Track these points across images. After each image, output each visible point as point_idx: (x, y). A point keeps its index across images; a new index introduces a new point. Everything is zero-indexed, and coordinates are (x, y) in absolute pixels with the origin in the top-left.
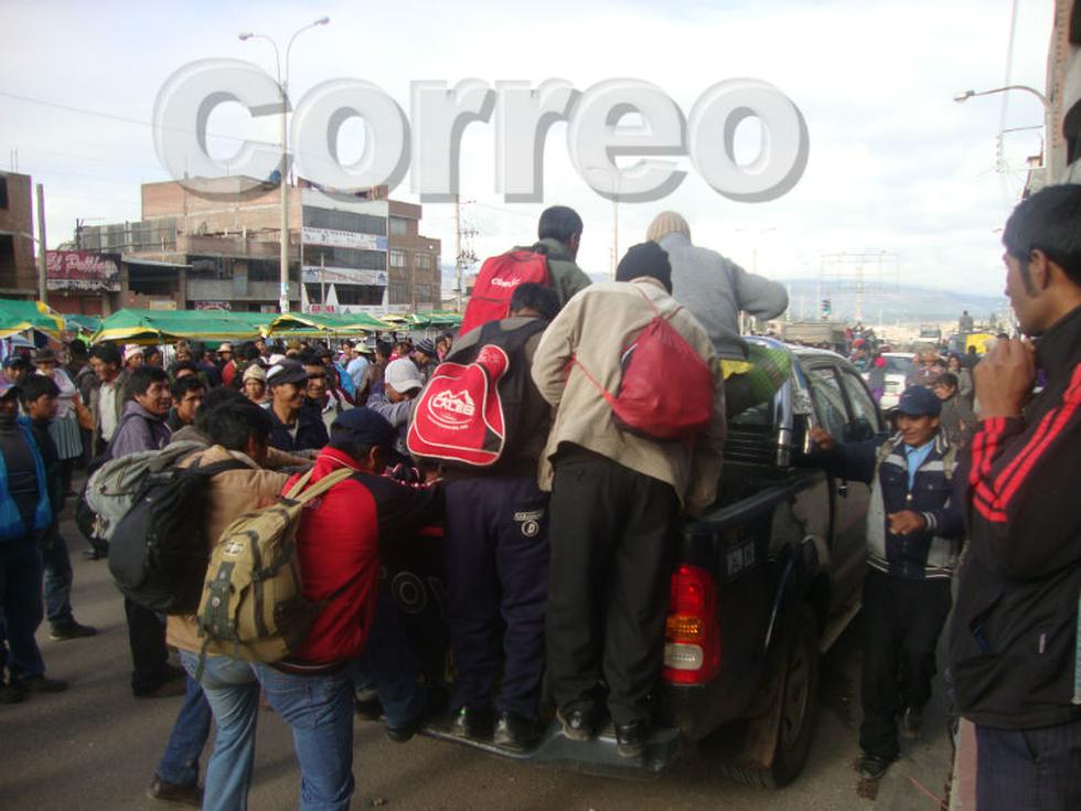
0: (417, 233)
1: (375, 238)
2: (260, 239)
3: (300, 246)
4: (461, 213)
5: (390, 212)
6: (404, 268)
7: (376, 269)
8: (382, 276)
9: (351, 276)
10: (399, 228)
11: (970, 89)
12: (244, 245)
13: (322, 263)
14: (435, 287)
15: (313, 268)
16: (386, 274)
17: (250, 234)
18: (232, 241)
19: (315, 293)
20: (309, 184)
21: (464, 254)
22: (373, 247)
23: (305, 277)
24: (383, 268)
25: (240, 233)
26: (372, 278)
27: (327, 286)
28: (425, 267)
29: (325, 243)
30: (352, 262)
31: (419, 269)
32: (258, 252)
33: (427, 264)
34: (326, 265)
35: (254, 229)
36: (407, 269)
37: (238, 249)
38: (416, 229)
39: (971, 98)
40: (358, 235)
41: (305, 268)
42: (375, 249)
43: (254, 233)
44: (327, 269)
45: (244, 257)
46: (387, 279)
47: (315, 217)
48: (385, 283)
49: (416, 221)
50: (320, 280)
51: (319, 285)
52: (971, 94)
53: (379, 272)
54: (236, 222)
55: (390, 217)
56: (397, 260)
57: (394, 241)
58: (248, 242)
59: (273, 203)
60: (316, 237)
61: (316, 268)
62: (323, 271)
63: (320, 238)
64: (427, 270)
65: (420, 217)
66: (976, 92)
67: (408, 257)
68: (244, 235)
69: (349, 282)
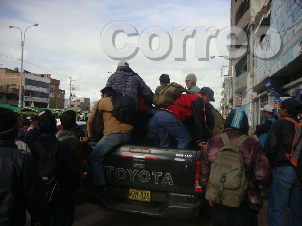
0: (58, 88)
1: (46, 89)
2: (11, 87)
3: (23, 90)
4: (72, 83)
5: (51, 82)
6: (54, 98)
7: (46, 98)
8: (47, 100)
9: (39, 100)
10: (53, 87)
11: (214, 56)
12: (6, 88)
13: (30, 95)
14: (63, 104)
15: (27, 97)
16: (49, 99)
17: (8, 86)
18: (2, 87)
19: (28, 104)
20: (27, 72)
21: (72, 94)
22: (45, 91)
23: (25, 99)
24: (48, 98)
25: (5, 85)
26: (45, 100)
27: (31, 102)
28: (60, 98)
29: (31, 90)
30: (39, 96)
31: (58, 99)
32: (10, 91)
33: (61, 97)
34: (31, 96)
35: (10, 84)
36: (55, 98)
37: (4, 90)
38: (58, 87)
39: (214, 58)
40: (41, 88)
41: (25, 97)
42: (46, 92)
43: (9, 85)
44: (31, 97)
45: (6, 92)
46: (49, 101)
47: (29, 82)
48: (48, 102)
49: (58, 85)
50: (29, 100)
51: (29, 102)
52: (214, 57)
53: (47, 99)
54: (4, 82)
55: (51, 83)
56: (52, 96)
57: (52, 90)
58: (7, 88)
59: (16, 77)
60: (28, 88)
61: (28, 97)
62: (30, 98)
63: (30, 88)
64: (60, 99)
65: (59, 84)
66: (216, 56)
67: (55, 95)
68: (6, 86)
69: (38, 101)
